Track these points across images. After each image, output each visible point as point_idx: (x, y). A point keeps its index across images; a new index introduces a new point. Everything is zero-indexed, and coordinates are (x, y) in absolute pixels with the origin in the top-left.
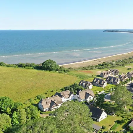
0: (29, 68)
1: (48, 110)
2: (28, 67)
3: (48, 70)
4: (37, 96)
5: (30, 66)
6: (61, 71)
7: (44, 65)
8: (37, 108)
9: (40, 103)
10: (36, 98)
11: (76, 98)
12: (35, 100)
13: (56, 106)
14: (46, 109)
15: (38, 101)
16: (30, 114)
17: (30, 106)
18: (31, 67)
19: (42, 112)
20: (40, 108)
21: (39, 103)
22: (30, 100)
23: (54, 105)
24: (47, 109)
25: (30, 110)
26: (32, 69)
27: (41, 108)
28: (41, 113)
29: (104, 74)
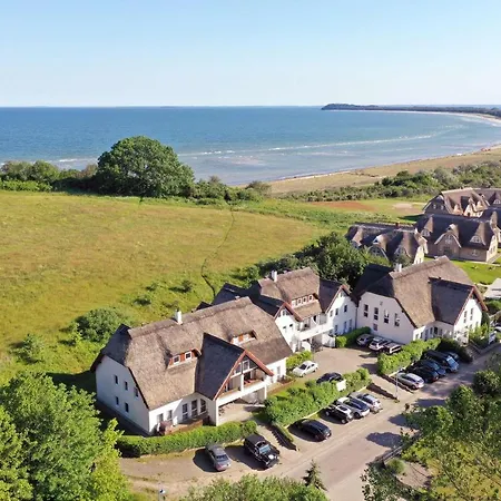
0: (19, 189)
1: (186, 421)
2: (16, 183)
3: (135, 195)
4: (80, 320)
5: (31, 178)
6: (209, 196)
7: (112, 165)
8: (84, 398)
9: (108, 363)
10: (67, 330)
11: (368, 322)
12: (61, 348)
13: (247, 378)
14: (164, 410)
15: (87, 351)
16: (13, 473)
17: (15, 384)
18: (33, 184)
19: (132, 440)
20: (111, 401)
21: (98, 361)
22: (23, 350)
23: (233, 375)
24: (174, 406)
25: (20, 424)
26: (42, 190)
27: (120, 408)
28: (128, 452)
29: (447, 203)
